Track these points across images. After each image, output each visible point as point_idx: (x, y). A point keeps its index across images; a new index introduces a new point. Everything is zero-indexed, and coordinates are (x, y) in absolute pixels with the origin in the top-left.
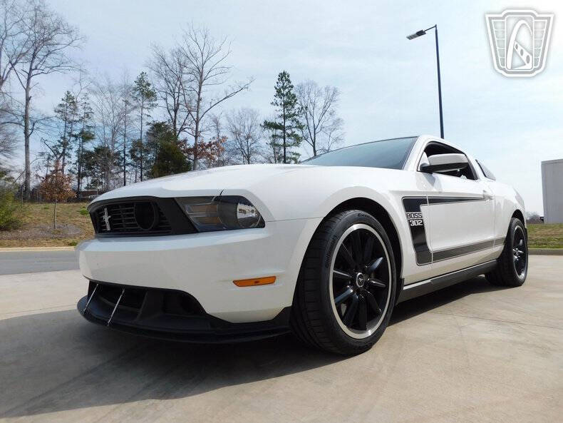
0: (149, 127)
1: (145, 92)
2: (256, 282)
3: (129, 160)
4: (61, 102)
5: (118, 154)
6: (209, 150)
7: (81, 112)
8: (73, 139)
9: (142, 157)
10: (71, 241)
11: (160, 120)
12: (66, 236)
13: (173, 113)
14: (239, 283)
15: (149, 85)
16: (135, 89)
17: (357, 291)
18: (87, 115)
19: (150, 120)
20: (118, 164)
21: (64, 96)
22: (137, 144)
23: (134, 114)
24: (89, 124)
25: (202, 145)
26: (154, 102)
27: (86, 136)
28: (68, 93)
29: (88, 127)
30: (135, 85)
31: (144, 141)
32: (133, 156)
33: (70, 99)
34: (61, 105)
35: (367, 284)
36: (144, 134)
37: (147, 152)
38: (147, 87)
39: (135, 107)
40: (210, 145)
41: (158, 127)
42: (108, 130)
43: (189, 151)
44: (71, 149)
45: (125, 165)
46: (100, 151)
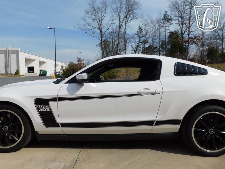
0: (169, 34)
1: (167, 19)
3: (161, 49)
4: (138, 31)
5: (156, 47)
6: (195, 40)
7: (144, 33)
8: (140, 44)
9: (166, 47)
11: (173, 31)
13: (181, 26)
15: (168, 16)
16: (163, 19)
18: (146, 34)
19: (169, 31)
20: (157, 51)
21: (138, 28)
22: (163, 42)
23: (162, 30)
25: (191, 38)
26: (171, 23)
27: (145, 42)
28: (140, 27)
29: (147, 38)
30: (162, 17)
31: (167, 40)
32: (162, 47)
33: (140, 28)
34: (137, 32)
36: (167, 37)
37: (168, 45)
38: (168, 17)
39: (163, 27)
40: (195, 38)
41: (172, 34)
42: (151, 39)
43: (185, 42)
44: (141, 47)
45: (160, 51)
46: (150, 46)
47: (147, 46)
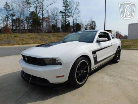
0: (30, 13)
1: (28, 3)
2: (60, 77)
3: (25, 22)
5: (22, 20)
7: (11, 8)
8: (10, 16)
9: (29, 21)
10: (12, 44)
11: (33, 11)
12: (11, 43)
13: (36, 9)
14: (57, 77)
16: (25, 2)
17: (81, 74)
18: (13, 9)
19: (30, 11)
20: (23, 23)
21: (5, 3)
22: (27, 18)
24: (14, 11)
25: (44, 18)
26: (31, 6)
27: (13, 15)
28: (7, 2)
29: (14, 12)
31: (29, 16)
32: (26, 21)
34: (5, 6)
35: (84, 72)
36: (29, 15)
37: (30, 19)
38: (28, 1)
39: (26, 7)
40: (46, 18)
41: (32, 13)
42: (19, 14)
43: (41, 19)
44: (9, 18)
45: (24, 23)
46: (17, 19)
47: (14, 18)
